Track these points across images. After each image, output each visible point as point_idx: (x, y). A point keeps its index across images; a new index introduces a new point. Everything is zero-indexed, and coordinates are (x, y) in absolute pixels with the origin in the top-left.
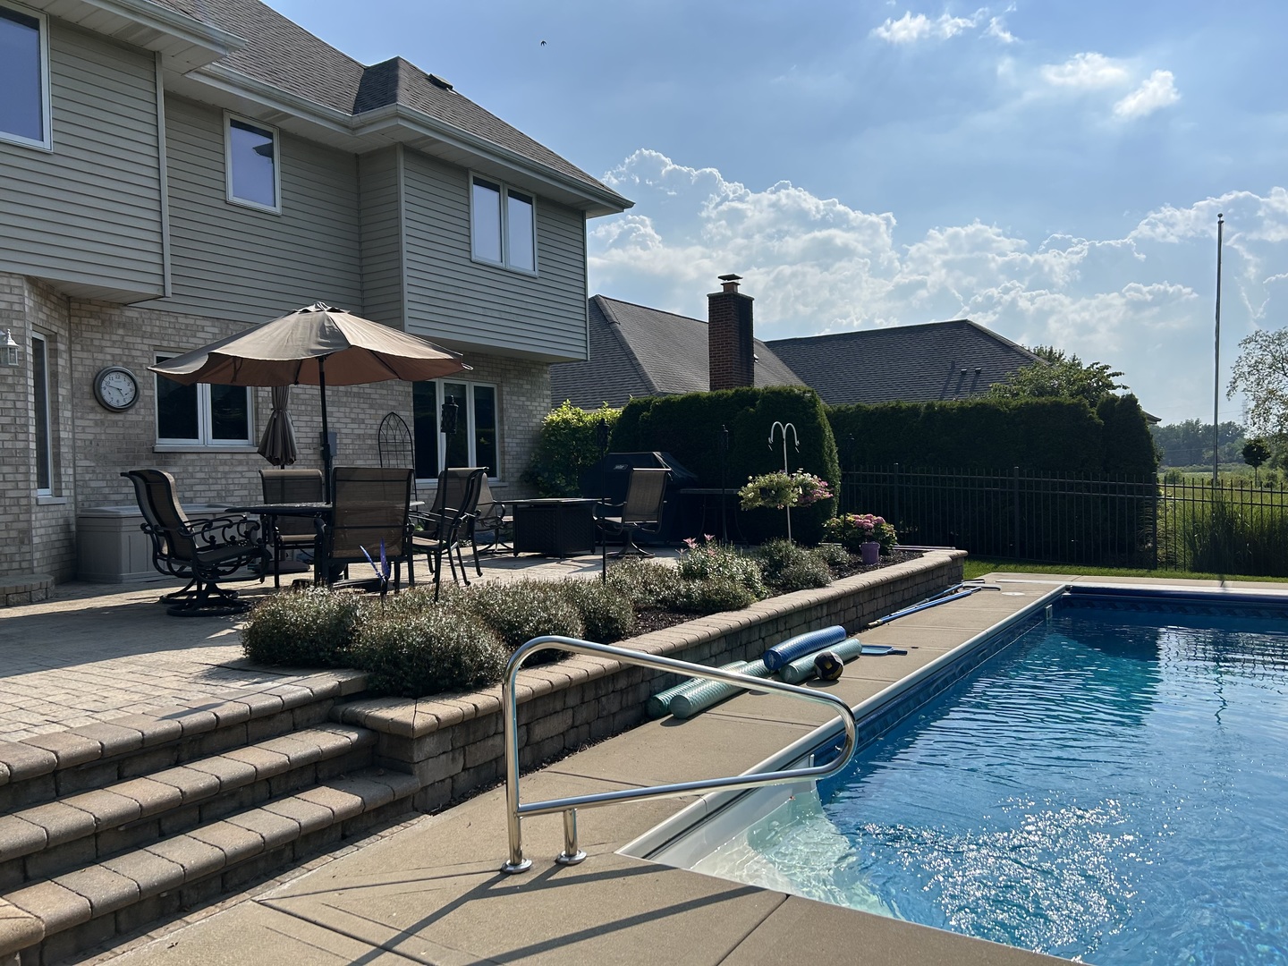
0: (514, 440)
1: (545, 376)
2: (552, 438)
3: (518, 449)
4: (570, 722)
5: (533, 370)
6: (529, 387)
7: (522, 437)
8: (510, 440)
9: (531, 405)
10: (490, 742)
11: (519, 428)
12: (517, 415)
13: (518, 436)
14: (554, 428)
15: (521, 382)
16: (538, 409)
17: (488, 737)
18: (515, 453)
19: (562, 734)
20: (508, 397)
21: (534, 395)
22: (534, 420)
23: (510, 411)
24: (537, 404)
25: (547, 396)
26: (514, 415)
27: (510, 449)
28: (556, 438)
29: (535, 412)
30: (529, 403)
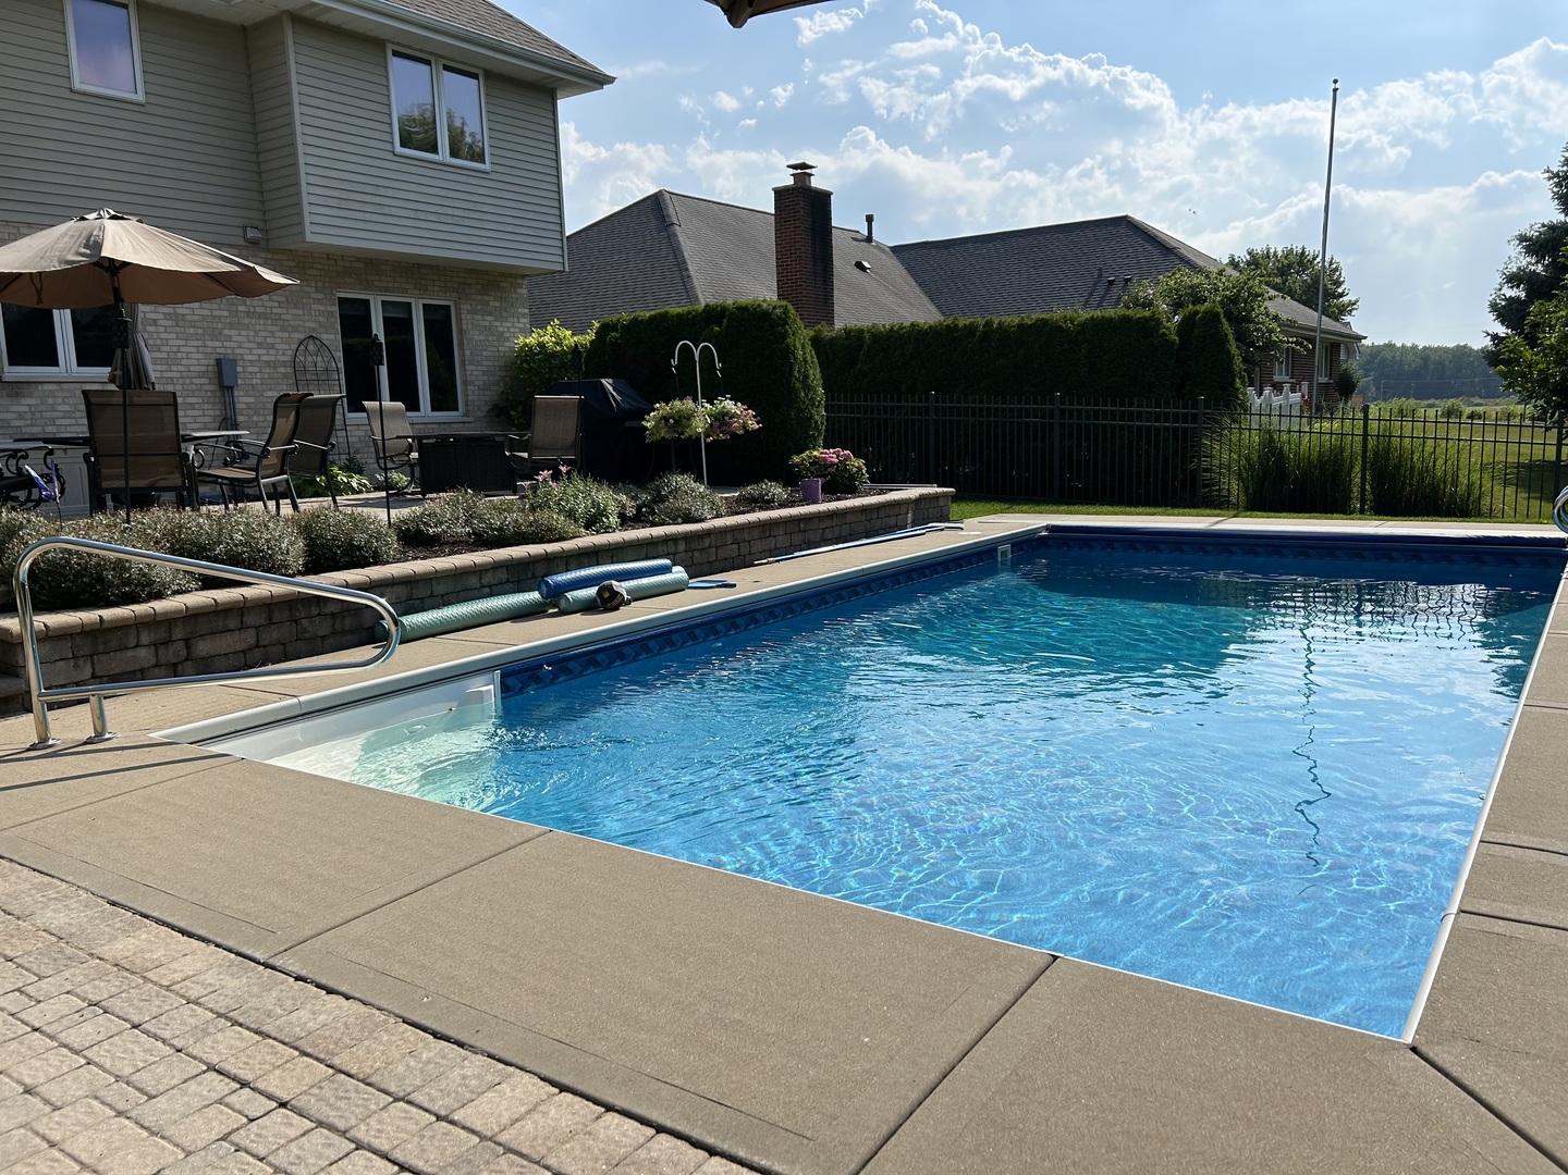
0: (479, 368)
1: (519, 291)
2: (525, 365)
3: (485, 378)
4: (253, 641)
5: (502, 284)
6: (498, 304)
7: (490, 363)
8: (474, 368)
9: (502, 326)
10: (130, 653)
11: (484, 353)
12: (482, 338)
13: (485, 363)
14: (527, 354)
15: (486, 298)
16: (512, 330)
17: (127, 648)
18: (481, 383)
19: (243, 651)
20: (469, 317)
21: (504, 314)
22: (506, 344)
23: (472, 332)
24: (509, 325)
25: (523, 315)
26: (476, 338)
27: (473, 378)
28: (529, 364)
29: (507, 335)
30: (498, 324)
